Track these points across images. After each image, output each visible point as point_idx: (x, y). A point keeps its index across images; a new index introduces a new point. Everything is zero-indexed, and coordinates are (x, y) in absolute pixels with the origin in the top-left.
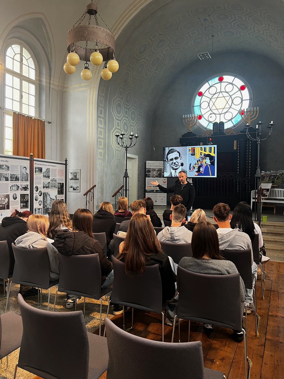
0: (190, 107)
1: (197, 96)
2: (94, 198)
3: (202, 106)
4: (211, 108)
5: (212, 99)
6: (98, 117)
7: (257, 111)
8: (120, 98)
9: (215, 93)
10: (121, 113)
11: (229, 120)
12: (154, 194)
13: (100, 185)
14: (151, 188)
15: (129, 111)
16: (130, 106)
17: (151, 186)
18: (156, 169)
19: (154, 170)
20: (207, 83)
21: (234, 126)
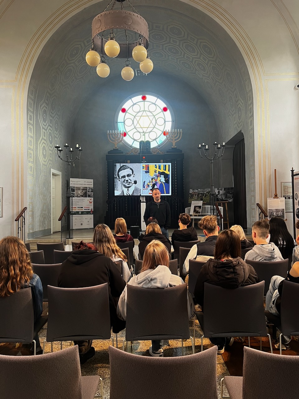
0: (113, 124)
1: (121, 112)
2: (25, 224)
3: (126, 122)
4: (135, 126)
5: (136, 117)
6: (28, 123)
7: (180, 133)
8: (46, 103)
9: (139, 112)
10: (47, 122)
11: (154, 140)
12: (79, 216)
13: (31, 207)
14: (76, 210)
15: (53, 120)
16: (55, 114)
17: (76, 208)
18: (81, 188)
19: (78, 189)
20: (130, 100)
21: (159, 146)
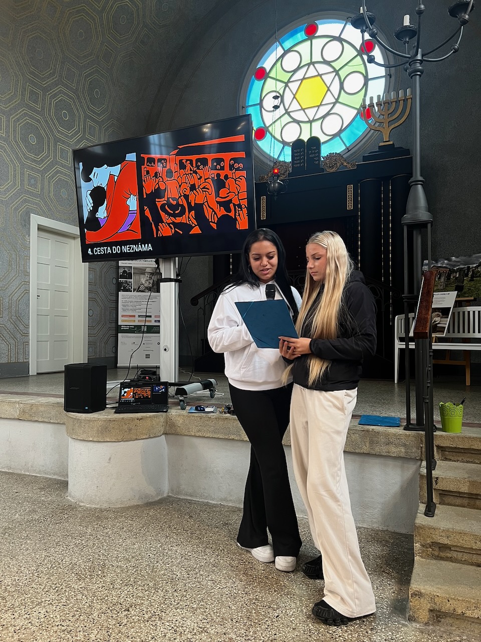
0: (235, 110)
3: (264, 103)
4: (287, 108)
5: (289, 84)
9: (299, 68)
11: (334, 136)
14: (135, 321)
15: (44, 94)
16: (50, 81)
18: (148, 270)
20: (277, 43)
21: (348, 150)
